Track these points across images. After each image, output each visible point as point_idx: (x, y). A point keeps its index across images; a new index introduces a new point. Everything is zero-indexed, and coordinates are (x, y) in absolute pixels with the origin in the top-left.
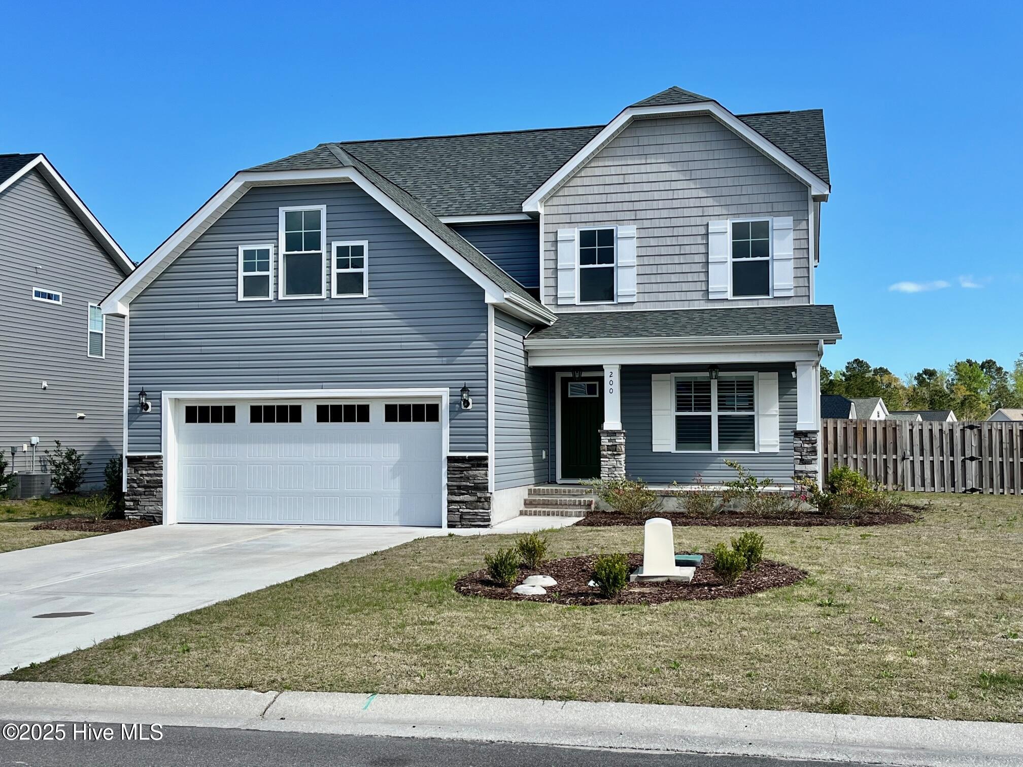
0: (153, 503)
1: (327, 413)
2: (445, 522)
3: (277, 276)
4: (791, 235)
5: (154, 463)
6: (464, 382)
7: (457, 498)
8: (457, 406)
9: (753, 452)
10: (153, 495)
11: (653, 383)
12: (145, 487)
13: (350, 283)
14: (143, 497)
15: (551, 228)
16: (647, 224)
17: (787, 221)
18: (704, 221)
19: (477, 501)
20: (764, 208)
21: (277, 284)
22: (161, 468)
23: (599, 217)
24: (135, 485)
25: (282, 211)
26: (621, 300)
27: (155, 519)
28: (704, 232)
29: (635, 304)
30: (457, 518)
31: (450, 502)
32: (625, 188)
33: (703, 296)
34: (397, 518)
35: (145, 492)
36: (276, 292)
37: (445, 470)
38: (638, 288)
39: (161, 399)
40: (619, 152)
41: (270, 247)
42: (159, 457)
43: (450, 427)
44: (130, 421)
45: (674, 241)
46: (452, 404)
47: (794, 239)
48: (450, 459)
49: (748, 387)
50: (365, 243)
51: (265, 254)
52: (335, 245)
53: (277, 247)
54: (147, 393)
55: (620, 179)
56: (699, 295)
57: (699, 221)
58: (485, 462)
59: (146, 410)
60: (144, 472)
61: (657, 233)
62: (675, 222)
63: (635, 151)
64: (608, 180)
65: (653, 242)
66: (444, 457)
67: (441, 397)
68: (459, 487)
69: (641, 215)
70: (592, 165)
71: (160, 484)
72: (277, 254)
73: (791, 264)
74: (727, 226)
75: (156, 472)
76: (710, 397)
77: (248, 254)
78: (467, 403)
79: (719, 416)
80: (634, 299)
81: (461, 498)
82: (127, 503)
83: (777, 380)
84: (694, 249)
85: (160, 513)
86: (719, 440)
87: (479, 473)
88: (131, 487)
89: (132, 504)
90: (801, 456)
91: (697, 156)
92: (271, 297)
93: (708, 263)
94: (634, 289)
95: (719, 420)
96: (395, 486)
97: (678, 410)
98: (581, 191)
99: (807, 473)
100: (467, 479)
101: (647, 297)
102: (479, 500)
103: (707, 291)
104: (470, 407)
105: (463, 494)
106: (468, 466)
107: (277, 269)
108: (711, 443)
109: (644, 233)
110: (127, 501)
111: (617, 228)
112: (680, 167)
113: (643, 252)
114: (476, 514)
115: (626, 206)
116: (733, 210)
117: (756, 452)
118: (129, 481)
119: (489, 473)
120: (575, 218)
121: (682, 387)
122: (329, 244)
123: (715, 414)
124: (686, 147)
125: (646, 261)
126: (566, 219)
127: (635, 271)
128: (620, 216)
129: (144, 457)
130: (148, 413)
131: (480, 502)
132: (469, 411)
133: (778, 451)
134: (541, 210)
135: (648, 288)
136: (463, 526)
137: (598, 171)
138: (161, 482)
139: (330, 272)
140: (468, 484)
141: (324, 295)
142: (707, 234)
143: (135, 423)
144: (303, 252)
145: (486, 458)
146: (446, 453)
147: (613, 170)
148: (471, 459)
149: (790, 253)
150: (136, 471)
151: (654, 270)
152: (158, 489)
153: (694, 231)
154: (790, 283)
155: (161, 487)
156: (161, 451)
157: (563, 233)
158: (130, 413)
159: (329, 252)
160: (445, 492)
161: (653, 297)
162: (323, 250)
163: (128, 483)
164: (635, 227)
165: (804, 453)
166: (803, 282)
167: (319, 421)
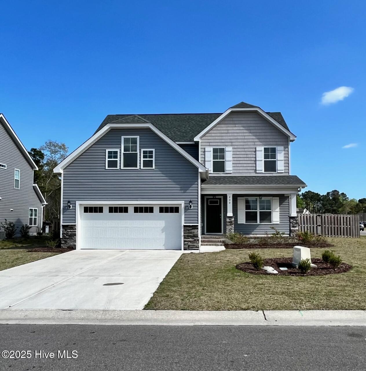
0: (72, 242)
1: (137, 210)
2: (183, 248)
3: (120, 161)
4: (283, 152)
5: (73, 227)
6: (190, 199)
7: (187, 240)
8: (187, 207)
9: (271, 224)
10: (72, 239)
11: (238, 200)
12: (69, 236)
13: (148, 164)
14: (68, 240)
15: (203, 147)
16: (236, 147)
17: (282, 148)
18: (254, 147)
19: (194, 241)
20: (274, 143)
21: (120, 163)
22: (76, 229)
23: (219, 144)
24: (65, 235)
25: (123, 138)
26: (227, 172)
27: (73, 248)
28: (255, 150)
29: (232, 174)
30: (187, 247)
31: (184, 241)
32: (228, 135)
33: (254, 171)
34: (164, 247)
35: (69, 238)
36: (120, 166)
37: (183, 230)
38: (233, 168)
39: (75, 204)
40: (226, 122)
41: (118, 150)
42: (75, 225)
43: (185, 215)
44: (63, 212)
45: (245, 153)
46: (185, 207)
47: (284, 154)
48: (184, 226)
49: (269, 202)
50: (153, 150)
51: (116, 153)
52: (142, 150)
53: (121, 150)
54: (71, 202)
55: (226, 132)
56: (253, 171)
57: (253, 147)
58: (197, 227)
59: (70, 208)
60: (69, 231)
61: (239, 150)
62: (245, 147)
63: (232, 122)
64: (222, 132)
65: (238, 153)
66: (182, 225)
67: (181, 204)
68: (188, 236)
69: (233, 144)
70: (217, 126)
71: (75, 235)
72: (120, 153)
73: (283, 162)
74: (262, 148)
75: (74, 231)
76: (257, 205)
77: (110, 153)
78: (191, 207)
79: (260, 212)
80: (231, 172)
81: (188, 240)
82: (62, 242)
83: (279, 200)
84: (251, 156)
85: (75, 245)
86: (260, 219)
87: (195, 231)
88: (63, 236)
89: (64, 242)
90: (293, 225)
91: (252, 125)
92: (118, 168)
93: (256, 160)
94: (231, 169)
95: (260, 213)
96: (163, 236)
97: (246, 209)
98: (213, 135)
99: (295, 230)
100: (191, 233)
101: (236, 171)
102: (195, 240)
103: (256, 170)
104: (192, 208)
105: (189, 238)
106: (191, 228)
107: (120, 158)
108: (257, 220)
109: (235, 150)
110: (62, 241)
111: (226, 148)
112: (247, 128)
113: (234, 156)
114: (194, 245)
115: (228, 141)
116: (264, 143)
117: (272, 223)
118: (63, 234)
119: (199, 231)
120: (211, 144)
121: (247, 202)
122: (140, 150)
123: (258, 211)
124: (249, 122)
125: (235, 159)
126: (208, 144)
127: (232, 162)
128: (227, 144)
129: (69, 225)
130: (71, 209)
131: (196, 241)
132: (191, 209)
133: (279, 223)
134: (200, 141)
135: (236, 168)
136: (189, 249)
137: (219, 129)
138: (75, 234)
139: (141, 160)
140: (191, 235)
141: (138, 168)
142: (256, 151)
143: (65, 213)
144: (130, 152)
145: (198, 226)
146: (183, 224)
147: (224, 128)
148: (192, 226)
149: (283, 158)
150: (66, 230)
151: (238, 162)
152: (74, 237)
153: (252, 150)
154: (283, 168)
155: (76, 236)
156: (75, 223)
157: (207, 149)
158: (63, 209)
159: (140, 152)
160: (183, 238)
161: (238, 171)
162: (138, 152)
163: (62, 235)
164: (232, 148)
165: (294, 224)
166: (287, 168)
167: (135, 212)
